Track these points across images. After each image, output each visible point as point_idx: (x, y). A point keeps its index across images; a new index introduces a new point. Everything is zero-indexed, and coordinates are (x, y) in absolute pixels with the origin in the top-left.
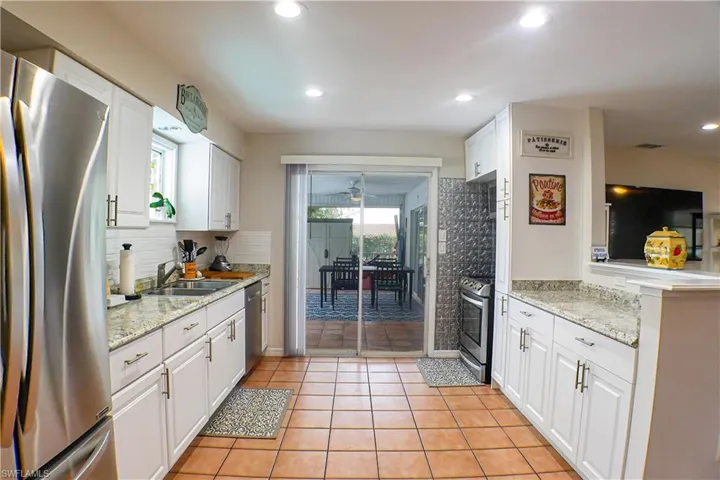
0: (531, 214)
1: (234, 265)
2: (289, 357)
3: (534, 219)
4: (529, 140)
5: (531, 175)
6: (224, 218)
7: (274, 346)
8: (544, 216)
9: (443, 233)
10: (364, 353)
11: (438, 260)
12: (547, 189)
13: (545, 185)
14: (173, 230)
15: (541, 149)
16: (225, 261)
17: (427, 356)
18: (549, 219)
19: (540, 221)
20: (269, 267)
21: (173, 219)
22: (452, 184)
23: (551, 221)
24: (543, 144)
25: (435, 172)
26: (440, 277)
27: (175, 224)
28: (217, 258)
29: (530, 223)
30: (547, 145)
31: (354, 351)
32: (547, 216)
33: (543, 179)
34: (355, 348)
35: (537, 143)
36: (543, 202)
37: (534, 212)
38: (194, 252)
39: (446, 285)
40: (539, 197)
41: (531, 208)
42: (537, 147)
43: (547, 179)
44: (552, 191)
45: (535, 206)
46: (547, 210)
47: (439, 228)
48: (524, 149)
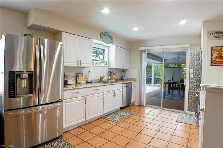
0: (212, 62)
1: (127, 78)
2: (140, 106)
3: (213, 64)
4: (211, 34)
5: (211, 47)
6: (122, 66)
7: (137, 102)
8: (217, 63)
9: (192, 71)
10: (163, 108)
11: (189, 80)
12: (219, 52)
13: (218, 50)
14: (108, 68)
15: (216, 37)
16: (124, 77)
17: (185, 113)
18: (220, 64)
19: (215, 65)
20: (136, 79)
21: (107, 65)
22: (195, 53)
23: (221, 65)
24: (217, 35)
25: (189, 50)
26: (190, 86)
27: (108, 67)
28: (123, 76)
29: (211, 65)
30: (219, 35)
31: (160, 107)
32: (219, 63)
33: (217, 48)
34: (161, 106)
35: (214, 35)
36: (217, 57)
37: (213, 61)
38: (112, 74)
39: (193, 89)
40: (215, 55)
41: (212, 60)
42: (214, 36)
43: (219, 48)
44: (221, 53)
45: (213, 59)
46: (219, 60)
47: (190, 69)
48: (208, 38)
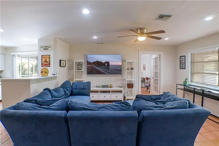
0: (42, 65)
4: (41, 47)
5: (42, 56)
13: (45, 58)
15: (44, 49)
18: (46, 65)
19: (44, 66)
24: (45, 48)
33: (45, 56)
36: (45, 62)
37: (43, 64)
40: (44, 60)
41: (42, 63)
43: (46, 56)
44: (47, 59)
45: (43, 63)
46: (45, 63)
48: (40, 50)
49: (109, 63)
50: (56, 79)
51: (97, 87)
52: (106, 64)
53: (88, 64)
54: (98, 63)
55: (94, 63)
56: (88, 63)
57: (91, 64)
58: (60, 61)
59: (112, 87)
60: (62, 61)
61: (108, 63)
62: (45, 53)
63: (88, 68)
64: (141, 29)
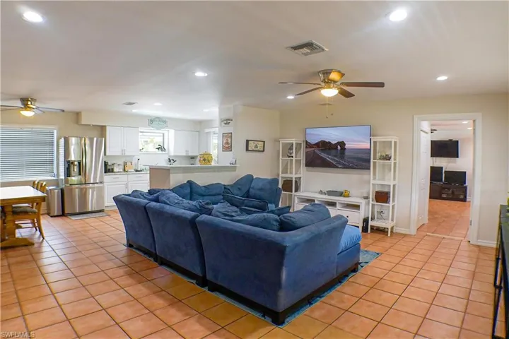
4: (222, 121)
5: (223, 134)
6: (185, 152)
21: (166, 152)
24: (226, 122)
27: (168, 154)
36: (226, 143)
37: (223, 147)
38: (172, 162)
40: (224, 141)
43: (227, 135)
45: (224, 145)
46: (227, 146)
49: (345, 144)
50: (235, 170)
51: (321, 192)
52: (339, 147)
53: (306, 147)
54: (325, 146)
55: (317, 145)
56: (308, 145)
57: (311, 147)
58: (248, 141)
59: (348, 196)
60: (250, 142)
61: (342, 144)
62: (228, 129)
63: (307, 155)
64: (327, 73)
